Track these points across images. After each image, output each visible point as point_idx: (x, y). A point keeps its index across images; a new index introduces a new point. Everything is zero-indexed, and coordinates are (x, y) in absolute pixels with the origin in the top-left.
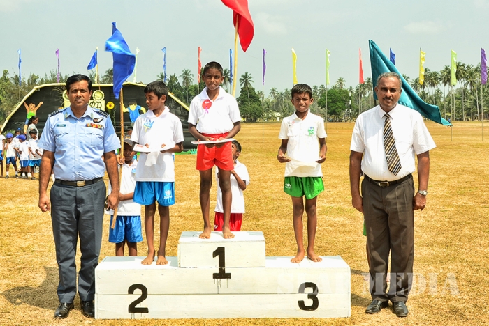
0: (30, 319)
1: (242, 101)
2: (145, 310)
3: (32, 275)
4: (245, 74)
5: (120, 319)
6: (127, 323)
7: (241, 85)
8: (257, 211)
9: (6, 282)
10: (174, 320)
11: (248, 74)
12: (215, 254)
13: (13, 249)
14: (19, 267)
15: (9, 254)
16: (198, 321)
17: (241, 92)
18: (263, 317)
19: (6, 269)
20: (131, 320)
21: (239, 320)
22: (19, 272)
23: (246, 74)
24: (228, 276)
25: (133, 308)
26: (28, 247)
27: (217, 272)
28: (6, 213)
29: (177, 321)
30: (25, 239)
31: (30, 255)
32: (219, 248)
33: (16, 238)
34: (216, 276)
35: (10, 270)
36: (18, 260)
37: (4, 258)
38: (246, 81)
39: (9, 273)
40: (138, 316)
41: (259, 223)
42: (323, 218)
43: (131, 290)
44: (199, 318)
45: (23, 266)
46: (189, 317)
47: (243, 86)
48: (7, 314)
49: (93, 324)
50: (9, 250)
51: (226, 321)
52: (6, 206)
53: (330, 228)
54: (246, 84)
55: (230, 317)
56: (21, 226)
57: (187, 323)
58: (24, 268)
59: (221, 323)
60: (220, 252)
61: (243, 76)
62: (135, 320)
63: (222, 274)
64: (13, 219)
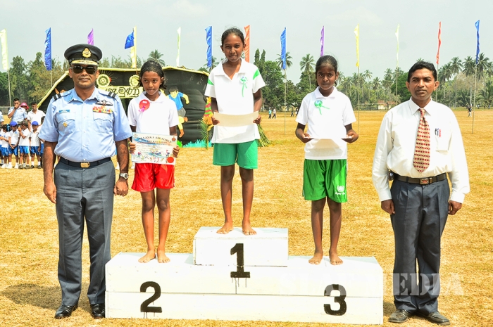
0: (38, 317)
1: (303, 88)
2: (158, 310)
3: (46, 272)
4: (306, 57)
5: (132, 319)
6: (139, 322)
7: (302, 69)
8: (300, 209)
9: (18, 279)
10: (189, 321)
11: (310, 57)
12: (233, 251)
13: (30, 245)
14: (34, 263)
15: (25, 250)
16: (214, 323)
17: (302, 77)
18: (286, 321)
19: (19, 266)
20: (143, 320)
21: (258, 323)
22: (33, 269)
23: (308, 56)
24: (247, 275)
25: (145, 308)
26: (46, 244)
27: (235, 270)
28: (29, 208)
29: (192, 322)
30: (44, 235)
31: (48, 251)
32: (237, 244)
33: (35, 233)
34: (234, 275)
35: (24, 267)
36: (34, 257)
37: (19, 254)
38: (308, 65)
39: (21, 270)
40: (150, 315)
41: (300, 222)
42: (374, 218)
43: (144, 288)
44: (216, 320)
45: (38, 262)
46: (205, 318)
47: (304, 70)
48: (14, 311)
49: (102, 323)
50: (25, 247)
51: (244, 323)
52: (29, 200)
53: (379, 228)
54: (307, 68)
55: (249, 319)
56: (42, 222)
57: (202, 325)
58: (39, 265)
59: (239, 325)
60: (238, 249)
61: (304, 59)
62: (147, 320)
63: (240, 273)
64: (34, 214)
